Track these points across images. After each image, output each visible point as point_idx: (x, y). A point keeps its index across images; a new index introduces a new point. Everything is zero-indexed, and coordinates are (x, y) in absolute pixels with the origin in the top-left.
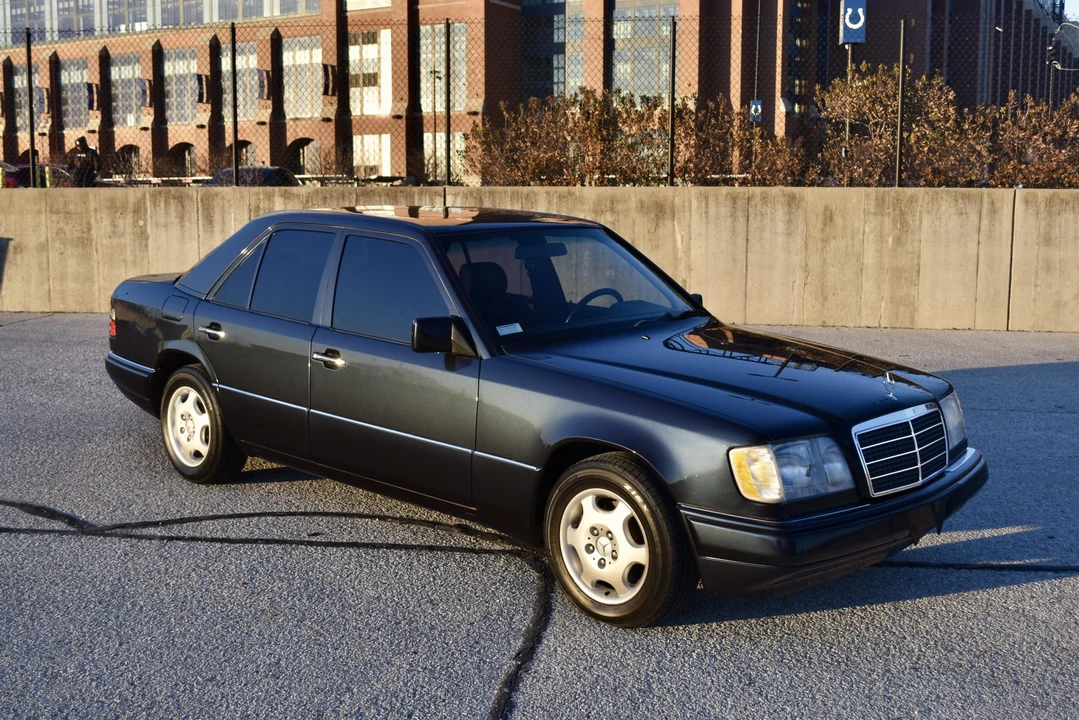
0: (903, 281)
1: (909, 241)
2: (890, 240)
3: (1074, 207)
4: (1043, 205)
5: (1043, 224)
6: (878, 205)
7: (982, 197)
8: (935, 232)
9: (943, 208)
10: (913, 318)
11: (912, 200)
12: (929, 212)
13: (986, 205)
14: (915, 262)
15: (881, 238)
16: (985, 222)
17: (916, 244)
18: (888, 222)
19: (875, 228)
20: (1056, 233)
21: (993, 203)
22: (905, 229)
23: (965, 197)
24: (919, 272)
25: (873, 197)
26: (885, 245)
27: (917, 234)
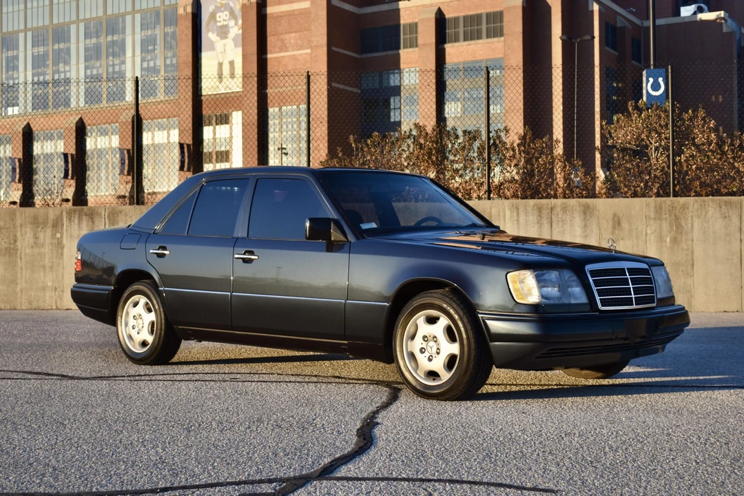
0: (680, 272)
1: (684, 240)
2: (668, 239)
6: (657, 212)
7: (741, 204)
8: (704, 232)
9: (710, 213)
10: (691, 303)
11: (684, 207)
12: (699, 217)
14: (690, 257)
15: (661, 239)
17: (690, 243)
18: (665, 225)
19: (655, 230)
22: (680, 231)
23: (727, 204)
24: (693, 265)
25: (652, 205)
26: (664, 244)
27: (690, 235)
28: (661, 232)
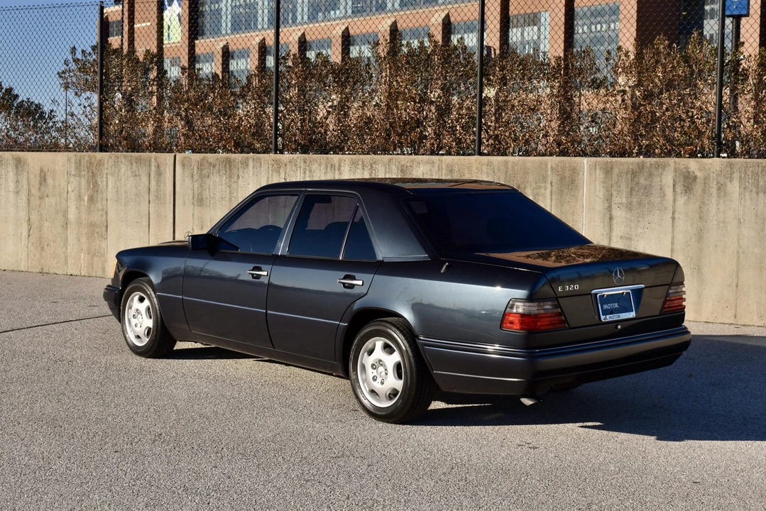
0: (96, 234)
1: (99, 199)
2: (86, 198)
3: (219, 170)
4: (196, 168)
5: (196, 185)
6: (77, 168)
7: (150, 161)
8: (117, 191)
9: (123, 170)
10: (104, 268)
11: (100, 163)
12: (112, 175)
13: (153, 168)
14: (104, 218)
15: (80, 197)
16: (153, 183)
17: (104, 203)
18: (84, 182)
19: (75, 188)
20: (206, 194)
21: (158, 166)
22: (96, 189)
23: (138, 161)
24: (107, 226)
25: (73, 161)
26: (82, 203)
27: (105, 194)
28: (80, 190)
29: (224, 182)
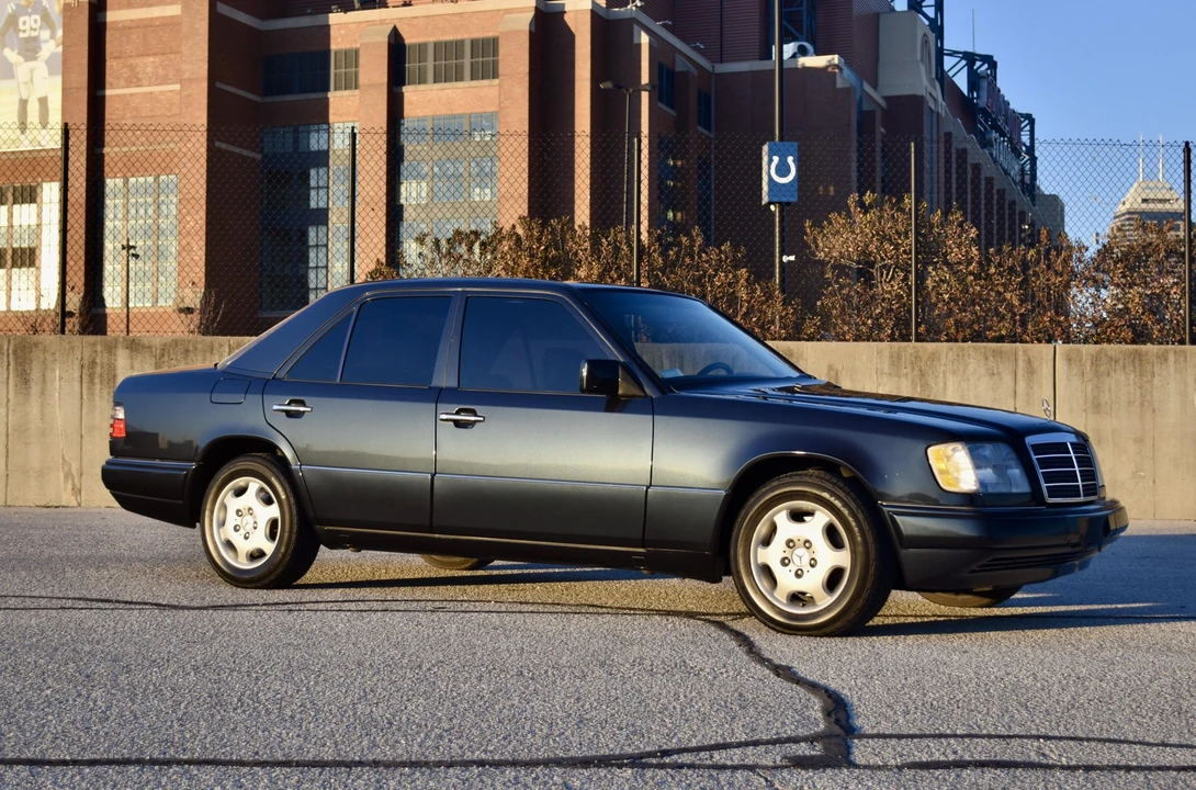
3: (1124, 366)
4: (1088, 364)
5: (1090, 386)
6: (893, 364)
7: (1016, 354)
9: (971, 368)
11: (933, 357)
12: (954, 373)
13: (1021, 364)
16: (1021, 385)
18: (905, 384)
20: (1105, 398)
21: (1029, 362)
22: (926, 393)
23: (997, 354)
25: (887, 354)
29: (1132, 382)
